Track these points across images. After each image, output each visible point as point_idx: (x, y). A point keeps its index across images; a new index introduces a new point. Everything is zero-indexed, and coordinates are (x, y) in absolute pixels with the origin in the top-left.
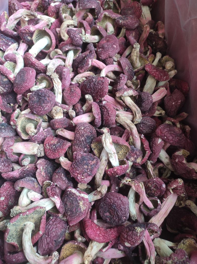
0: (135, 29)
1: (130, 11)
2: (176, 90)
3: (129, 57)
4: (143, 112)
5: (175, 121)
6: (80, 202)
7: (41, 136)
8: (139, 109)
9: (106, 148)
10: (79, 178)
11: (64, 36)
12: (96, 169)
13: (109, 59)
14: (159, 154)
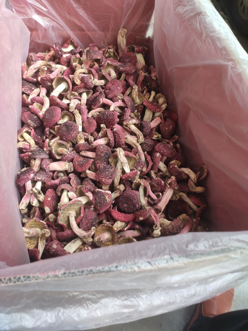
0: (133, 73)
1: (128, 59)
2: (168, 119)
3: (130, 95)
4: (145, 136)
5: (169, 141)
6: (106, 196)
7: (70, 156)
8: (141, 133)
9: (120, 159)
10: (103, 181)
11: (77, 81)
12: (114, 175)
13: (115, 98)
14: (159, 164)
